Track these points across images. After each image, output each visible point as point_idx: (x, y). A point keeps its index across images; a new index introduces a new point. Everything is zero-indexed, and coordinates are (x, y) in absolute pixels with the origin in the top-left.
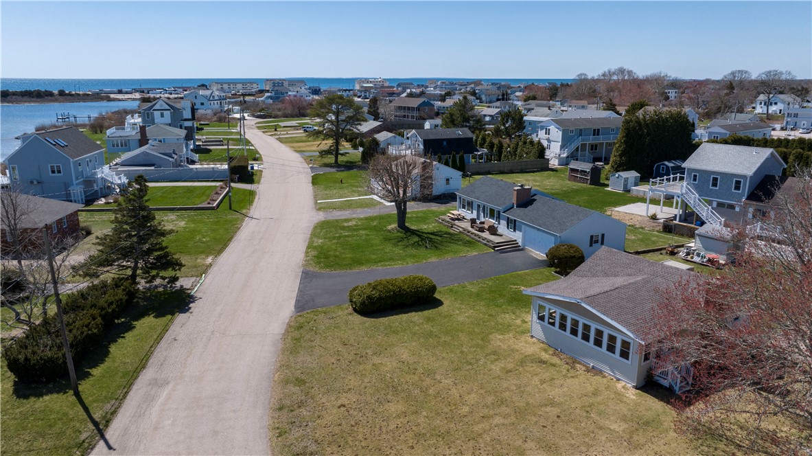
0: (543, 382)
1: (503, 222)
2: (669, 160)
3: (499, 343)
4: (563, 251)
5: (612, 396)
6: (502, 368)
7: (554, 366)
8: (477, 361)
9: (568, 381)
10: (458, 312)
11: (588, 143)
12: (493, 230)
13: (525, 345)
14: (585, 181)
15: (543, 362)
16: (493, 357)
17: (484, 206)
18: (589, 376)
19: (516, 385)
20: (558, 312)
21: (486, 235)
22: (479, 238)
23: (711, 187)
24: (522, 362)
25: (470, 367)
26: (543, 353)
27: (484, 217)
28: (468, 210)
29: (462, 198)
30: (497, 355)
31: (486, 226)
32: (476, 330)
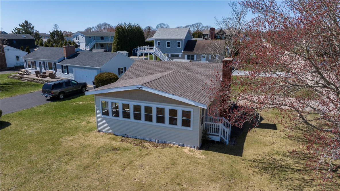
0: (123, 168)
1: (59, 70)
3: (70, 144)
5: (188, 161)
6: (79, 166)
7: (127, 150)
8: (50, 166)
9: (145, 159)
10: (26, 127)
11: (99, 43)
12: (52, 76)
13: (95, 139)
15: (115, 149)
16: (66, 158)
17: (44, 62)
18: (160, 150)
19: (98, 180)
20: (120, 103)
21: (48, 79)
22: (43, 81)
23: (167, 47)
24: (97, 155)
25: (42, 175)
26: (113, 142)
27: (45, 69)
28: (33, 68)
29: (27, 60)
30: (70, 155)
31: (47, 75)
32: (45, 138)
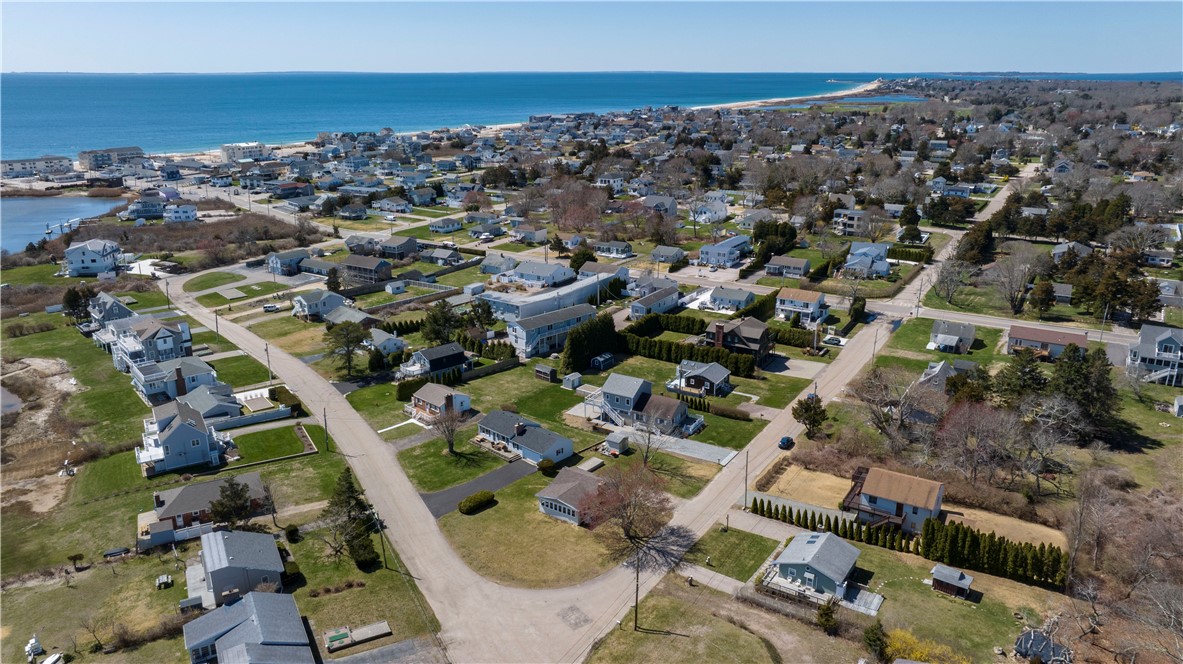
0: (547, 530)
1: (511, 444)
2: (599, 355)
3: (528, 517)
4: (545, 464)
5: (571, 530)
6: (532, 527)
7: (550, 522)
8: (523, 526)
9: (556, 527)
10: (507, 505)
11: (545, 337)
12: (506, 449)
13: (539, 516)
14: (547, 380)
15: (547, 522)
17: (498, 434)
18: (563, 524)
19: (538, 533)
21: (502, 452)
22: (500, 455)
23: (616, 403)
25: (521, 529)
26: (546, 519)
27: (499, 440)
28: (487, 434)
30: (529, 522)
31: (501, 447)
32: (517, 513)
